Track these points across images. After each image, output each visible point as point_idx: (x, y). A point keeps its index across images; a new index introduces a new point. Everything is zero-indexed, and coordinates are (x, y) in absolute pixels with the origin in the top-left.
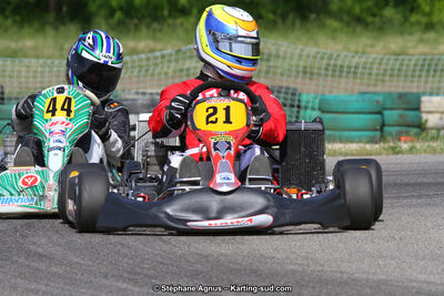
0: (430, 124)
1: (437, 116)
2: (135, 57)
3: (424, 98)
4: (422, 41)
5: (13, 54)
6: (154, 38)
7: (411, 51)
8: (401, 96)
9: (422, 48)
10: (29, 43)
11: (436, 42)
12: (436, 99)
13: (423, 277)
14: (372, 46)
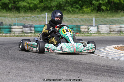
0: (82, 31)
1: (83, 29)
2: (28, 17)
3: (81, 26)
4: (81, 15)
5: (5, 17)
6: (32, 14)
7: (79, 17)
8: (77, 26)
9: (81, 17)
10: (8, 14)
11: (83, 16)
12: (83, 26)
13: (79, 59)
14: (72, 16)
